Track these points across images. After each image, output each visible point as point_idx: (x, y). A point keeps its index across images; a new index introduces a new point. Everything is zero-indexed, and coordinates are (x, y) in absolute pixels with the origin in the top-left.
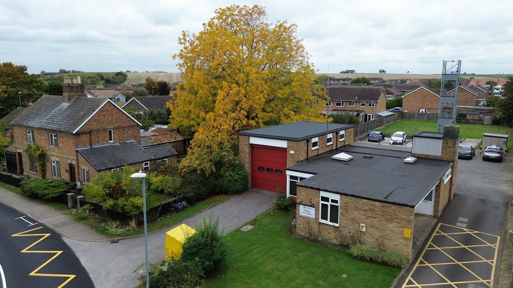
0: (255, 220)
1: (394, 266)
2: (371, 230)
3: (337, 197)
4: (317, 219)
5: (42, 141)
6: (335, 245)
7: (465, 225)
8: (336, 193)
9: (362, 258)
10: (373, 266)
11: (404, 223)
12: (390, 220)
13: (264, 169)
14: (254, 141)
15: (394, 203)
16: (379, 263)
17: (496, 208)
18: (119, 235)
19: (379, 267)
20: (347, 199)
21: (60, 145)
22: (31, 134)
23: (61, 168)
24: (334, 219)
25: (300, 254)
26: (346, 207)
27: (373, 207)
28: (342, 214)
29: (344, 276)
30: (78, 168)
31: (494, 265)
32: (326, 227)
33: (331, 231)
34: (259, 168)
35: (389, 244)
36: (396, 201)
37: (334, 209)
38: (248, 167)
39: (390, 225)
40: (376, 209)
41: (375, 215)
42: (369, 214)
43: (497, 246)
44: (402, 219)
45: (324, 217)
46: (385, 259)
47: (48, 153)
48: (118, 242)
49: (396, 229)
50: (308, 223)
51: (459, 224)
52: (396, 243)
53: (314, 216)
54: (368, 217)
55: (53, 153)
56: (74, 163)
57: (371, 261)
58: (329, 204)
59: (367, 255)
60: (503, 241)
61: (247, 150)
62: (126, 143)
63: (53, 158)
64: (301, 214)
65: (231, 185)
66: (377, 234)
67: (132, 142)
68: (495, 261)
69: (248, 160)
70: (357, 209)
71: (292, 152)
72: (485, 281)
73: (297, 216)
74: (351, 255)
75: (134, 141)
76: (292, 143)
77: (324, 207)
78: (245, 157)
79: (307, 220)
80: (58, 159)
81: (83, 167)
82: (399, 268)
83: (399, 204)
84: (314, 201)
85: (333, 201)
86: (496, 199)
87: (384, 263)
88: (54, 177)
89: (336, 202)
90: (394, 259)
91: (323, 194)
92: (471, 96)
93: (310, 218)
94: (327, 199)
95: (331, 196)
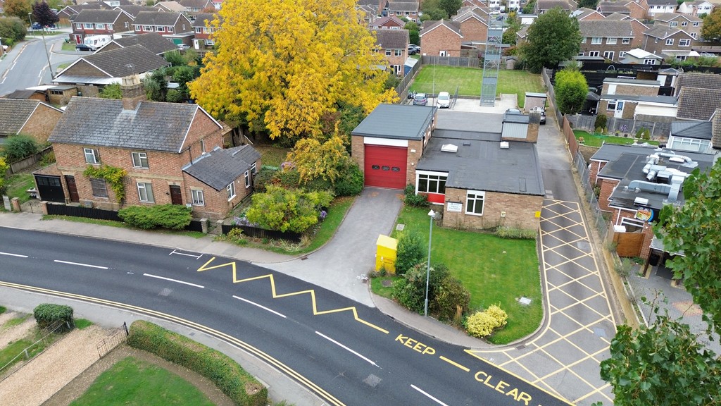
0: (400, 219)
1: (530, 239)
2: (510, 216)
3: (482, 194)
4: (463, 212)
5: (119, 162)
6: (479, 230)
7: (552, 197)
8: (483, 190)
9: (507, 237)
10: (517, 241)
11: (536, 207)
12: (525, 207)
13: (379, 167)
14: (368, 141)
15: (530, 195)
16: (519, 239)
17: (564, 177)
18: (300, 252)
19: (521, 241)
20: (490, 194)
21: (153, 165)
22: (93, 153)
23: (155, 190)
24: (479, 210)
25: (462, 241)
26: (489, 201)
27: (512, 199)
28: (486, 206)
29: (504, 252)
30: (185, 188)
31: (584, 225)
32: (471, 217)
33: (474, 220)
34: (373, 167)
35: (525, 224)
36: (531, 193)
37: (479, 203)
38: (362, 167)
39: (525, 210)
40: (515, 200)
41: (513, 204)
42: (509, 204)
43: (579, 211)
44: (535, 205)
45: (470, 210)
46: (525, 235)
47: (130, 175)
48: (306, 258)
49: (529, 213)
50: (457, 216)
51: (548, 196)
52: (528, 222)
53: (460, 210)
54: (508, 206)
55: (139, 175)
56: (177, 184)
57: (514, 238)
58: (475, 199)
59: (511, 234)
60: (582, 206)
61: (362, 150)
62: (213, 151)
63: (138, 181)
64: (448, 209)
65: (352, 187)
66: (514, 217)
67: (219, 150)
68: (583, 222)
69: (363, 160)
70: (499, 201)
71: (413, 151)
72: (584, 238)
73: (445, 211)
74: (498, 236)
75: (219, 147)
76: (413, 143)
77: (471, 203)
78: (359, 158)
79: (455, 215)
80: (149, 181)
81: (192, 188)
82: (534, 239)
83: (534, 195)
84: (461, 199)
85: (478, 197)
86: (560, 167)
87: (523, 238)
88: (142, 201)
89: (482, 197)
90: (531, 234)
91: (470, 192)
92: (484, 28)
93: (457, 213)
94: (473, 196)
95: (477, 193)
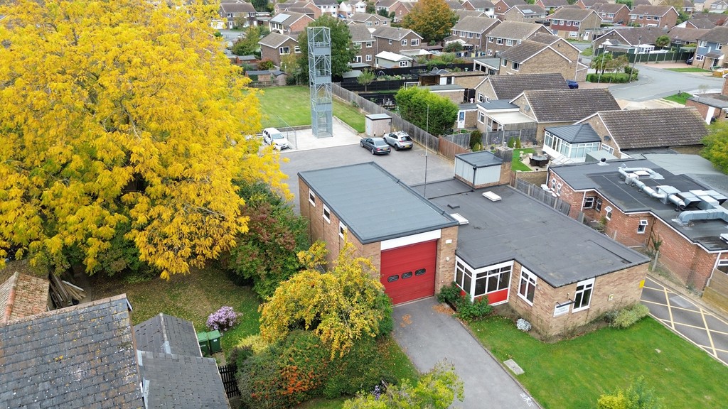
0: (494, 351)
1: (645, 317)
2: (617, 296)
3: (591, 281)
4: (570, 311)
6: (587, 326)
8: (593, 277)
9: (632, 326)
10: (639, 326)
11: (641, 277)
12: (631, 281)
13: (397, 276)
14: (386, 245)
15: (639, 265)
20: (600, 279)
24: (585, 303)
25: (602, 356)
26: (599, 288)
27: (621, 275)
28: (593, 294)
32: (577, 314)
35: (629, 299)
37: (587, 293)
39: (631, 284)
40: (624, 276)
41: (621, 282)
42: (617, 283)
44: (641, 274)
45: (577, 305)
49: (635, 285)
50: (563, 320)
52: (632, 296)
53: (568, 311)
54: (615, 286)
58: (582, 291)
61: (378, 262)
64: (555, 314)
66: (620, 297)
70: (608, 283)
71: (448, 241)
72: (666, 291)
76: (449, 231)
77: (579, 295)
79: (562, 318)
83: (642, 264)
84: (570, 296)
85: (588, 286)
87: (641, 319)
89: (590, 285)
93: (563, 315)
94: (582, 287)
95: (585, 283)
